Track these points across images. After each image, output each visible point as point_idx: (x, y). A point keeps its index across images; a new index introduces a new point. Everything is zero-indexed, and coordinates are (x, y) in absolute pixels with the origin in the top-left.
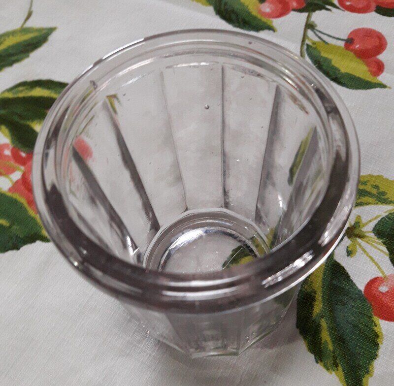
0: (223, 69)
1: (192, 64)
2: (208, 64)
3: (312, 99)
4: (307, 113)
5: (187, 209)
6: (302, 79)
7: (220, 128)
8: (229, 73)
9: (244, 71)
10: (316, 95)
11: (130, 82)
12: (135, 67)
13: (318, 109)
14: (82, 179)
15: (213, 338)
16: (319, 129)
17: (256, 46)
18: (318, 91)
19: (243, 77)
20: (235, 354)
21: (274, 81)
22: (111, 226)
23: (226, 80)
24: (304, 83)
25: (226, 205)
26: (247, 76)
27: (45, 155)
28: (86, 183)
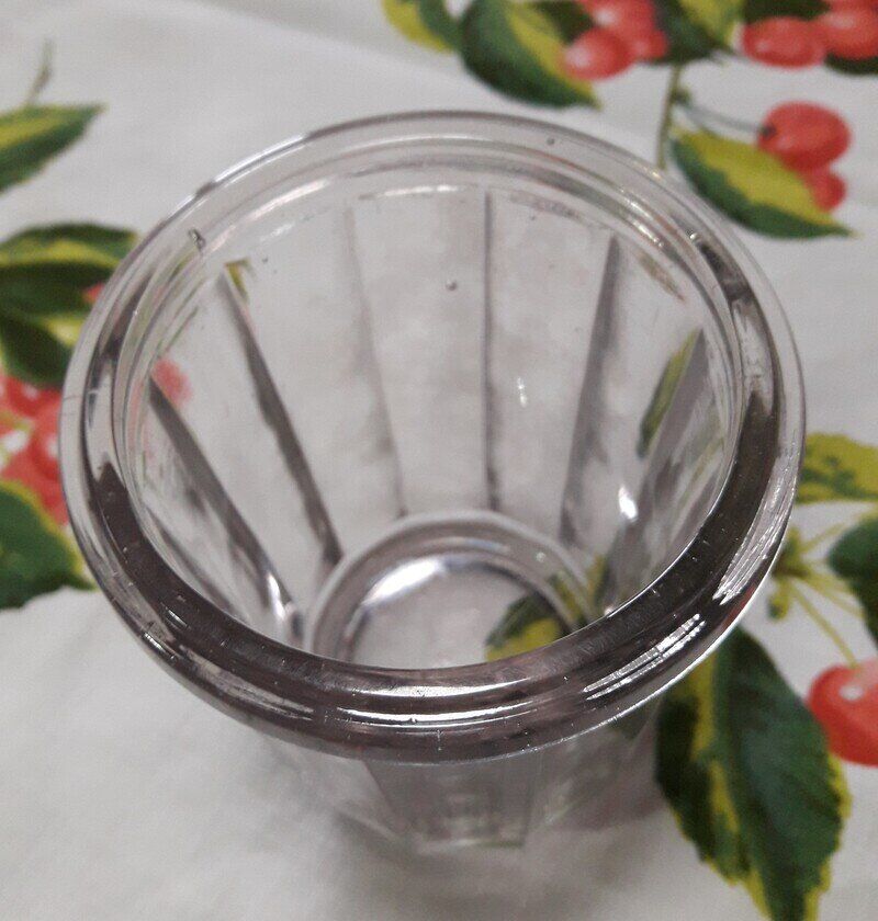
0: (488, 201)
1: (419, 190)
2: (454, 189)
3: (693, 268)
4: (680, 297)
5: (402, 513)
6: (671, 222)
7: (479, 331)
8: (501, 208)
9: (538, 204)
10: (702, 260)
11: (279, 231)
12: (288, 198)
13: (708, 291)
14: (170, 450)
15: (469, 810)
16: (709, 337)
17: (563, 148)
18: (705, 249)
19: (533, 218)
20: (518, 844)
21: (606, 227)
22: (235, 557)
23: (496, 226)
24: (674, 233)
25: (494, 504)
26: (541, 216)
27: (88, 401)
28: (181, 462)
